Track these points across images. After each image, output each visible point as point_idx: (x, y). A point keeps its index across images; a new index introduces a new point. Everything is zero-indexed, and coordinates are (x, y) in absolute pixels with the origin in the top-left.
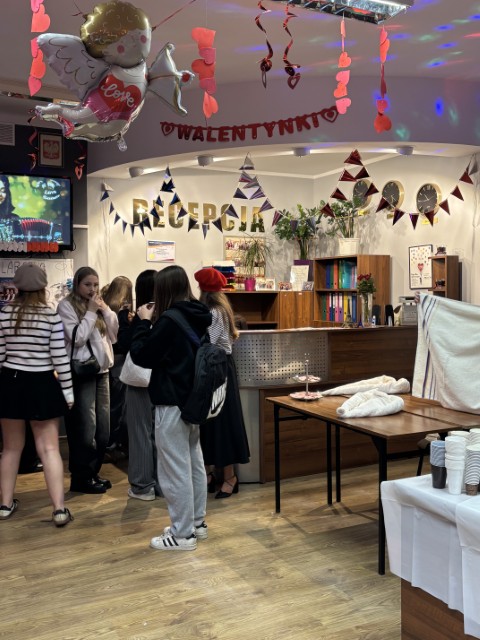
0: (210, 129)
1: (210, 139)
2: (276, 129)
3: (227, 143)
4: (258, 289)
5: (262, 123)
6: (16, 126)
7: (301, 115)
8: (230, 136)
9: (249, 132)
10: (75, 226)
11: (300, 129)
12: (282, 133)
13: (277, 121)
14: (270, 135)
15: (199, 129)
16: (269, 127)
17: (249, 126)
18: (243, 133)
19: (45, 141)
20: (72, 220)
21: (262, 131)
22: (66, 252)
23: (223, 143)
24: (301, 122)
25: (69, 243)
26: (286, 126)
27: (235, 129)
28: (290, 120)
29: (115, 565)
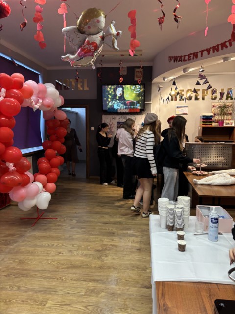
0: (185, 56)
1: (185, 60)
2: (212, 50)
3: (191, 61)
4: (224, 125)
5: (205, 49)
6: (127, 67)
7: (223, 42)
8: (192, 58)
9: (199, 54)
10: (146, 102)
11: (222, 49)
12: (214, 52)
13: (212, 47)
14: (208, 54)
15: (181, 57)
16: (208, 50)
17: (200, 52)
18: (197, 55)
19: (137, 71)
20: (144, 100)
21: (205, 53)
22: (143, 112)
23: (190, 61)
24: (223, 45)
25: (142, 109)
26: (216, 49)
27: (194, 54)
28: (218, 45)
29: (105, 225)
